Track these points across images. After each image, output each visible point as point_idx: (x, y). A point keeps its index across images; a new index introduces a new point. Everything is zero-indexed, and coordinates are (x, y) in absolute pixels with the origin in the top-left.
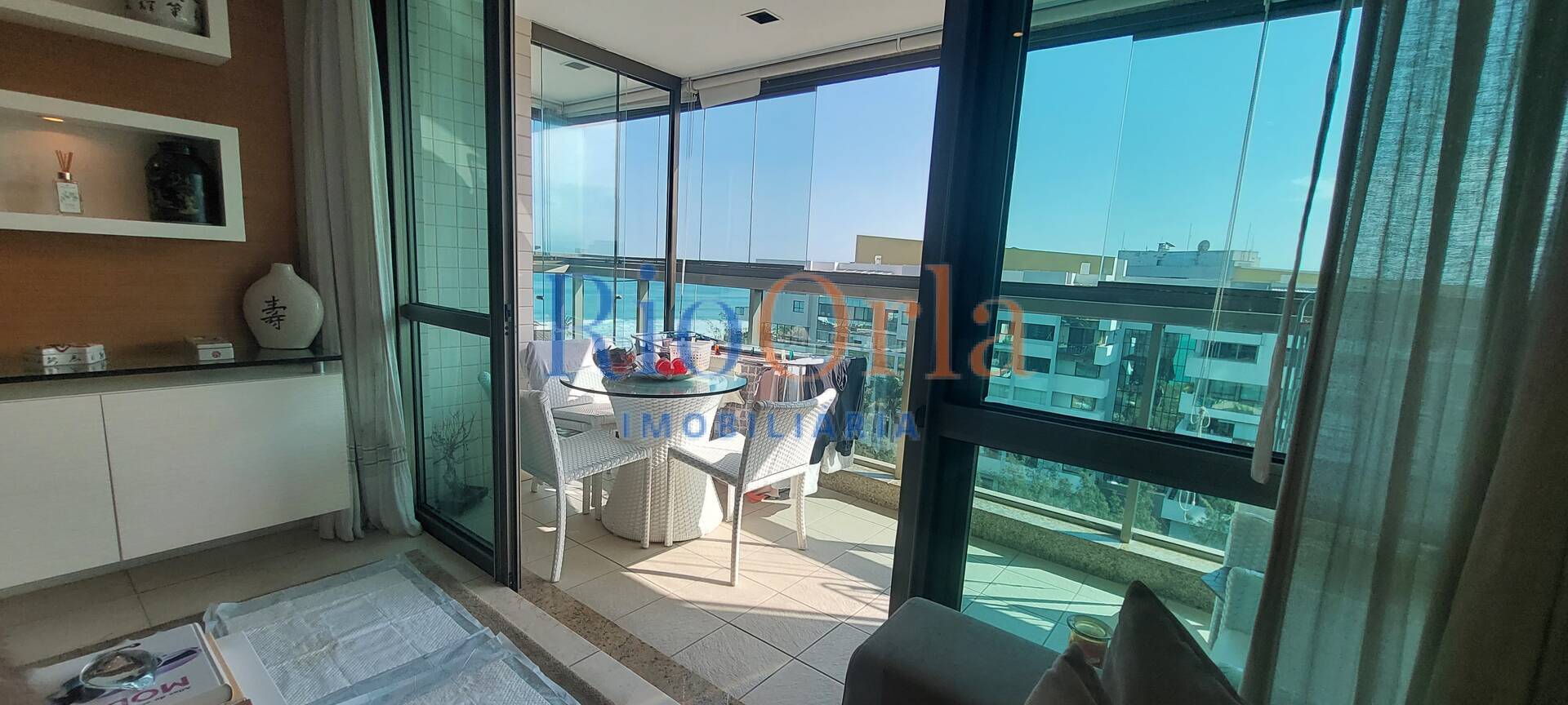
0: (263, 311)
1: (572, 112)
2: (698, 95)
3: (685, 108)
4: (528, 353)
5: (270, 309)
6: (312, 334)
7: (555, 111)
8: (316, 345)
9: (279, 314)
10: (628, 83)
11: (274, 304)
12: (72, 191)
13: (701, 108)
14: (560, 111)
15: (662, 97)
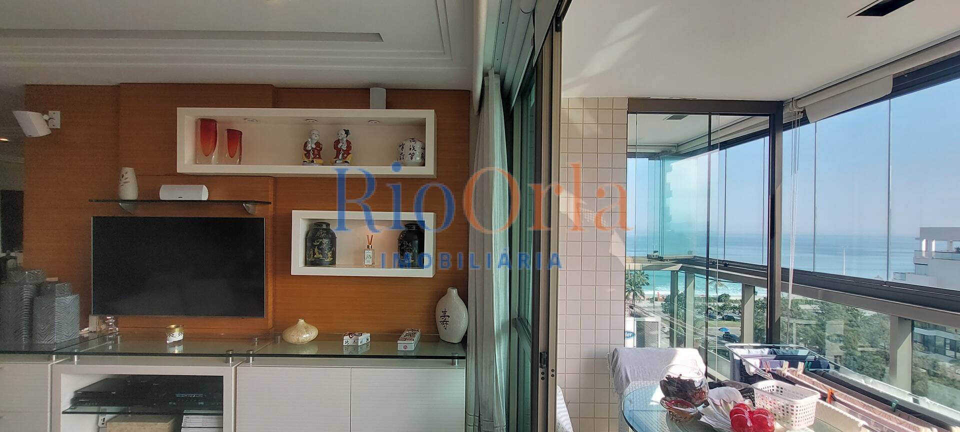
0: (441, 317)
1: (683, 149)
2: (804, 112)
3: (788, 126)
4: (613, 357)
5: (443, 316)
6: (462, 334)
7: (670, 151)
8: (464, 341)
9: (446, 320)
10: (719, 121)
11: (445, 314)
12: (369, 254)
13: (808, 123)
14: (674, 151)
15: (762, 122)
